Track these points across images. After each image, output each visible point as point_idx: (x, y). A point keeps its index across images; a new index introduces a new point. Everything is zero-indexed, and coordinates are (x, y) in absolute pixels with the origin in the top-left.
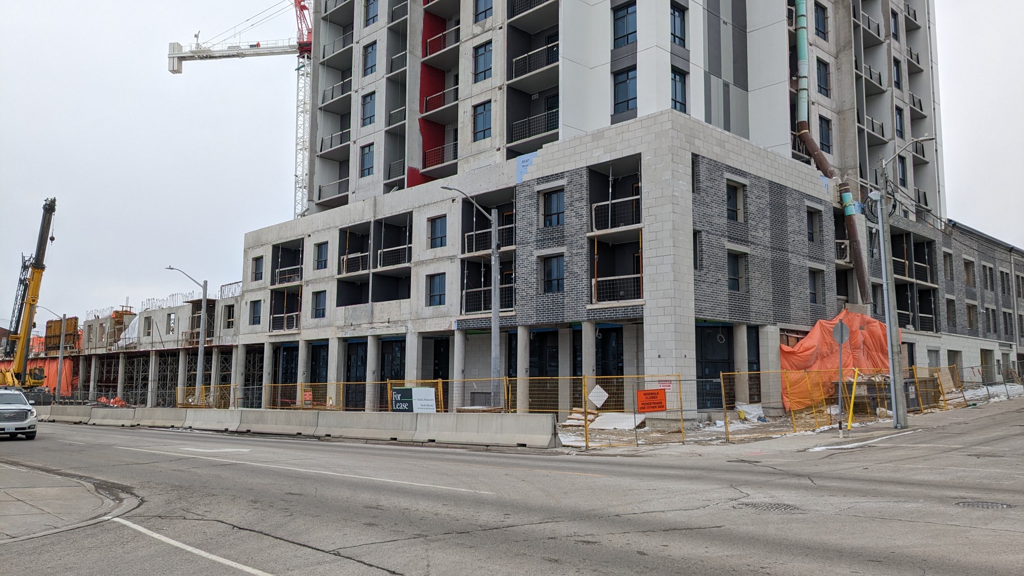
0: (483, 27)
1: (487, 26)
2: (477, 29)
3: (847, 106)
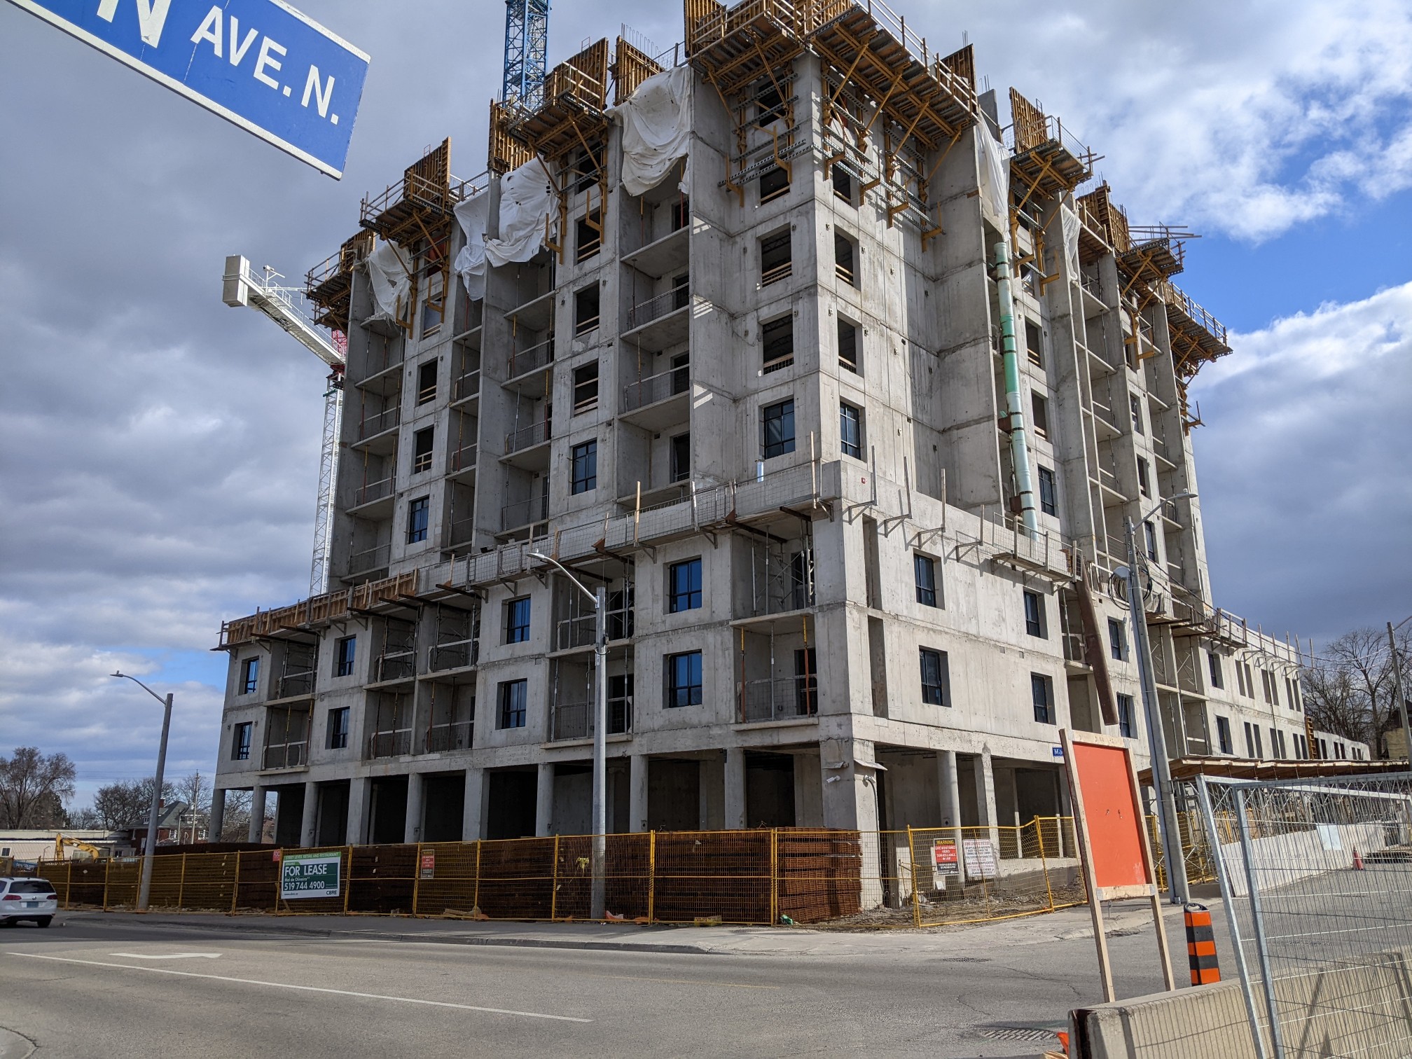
0: (587, 343)
1: (592, 342)
2: (579, 346)
3: (1074, 453)
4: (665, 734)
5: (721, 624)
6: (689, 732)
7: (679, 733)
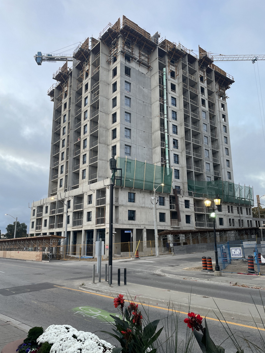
0: (85, 150)
1: (86, 150)
2: (84, 151)
3: (184, 166)
4: (87, 226)
5: (94, 207)
6: (90, 226)
7: (88, 226)
